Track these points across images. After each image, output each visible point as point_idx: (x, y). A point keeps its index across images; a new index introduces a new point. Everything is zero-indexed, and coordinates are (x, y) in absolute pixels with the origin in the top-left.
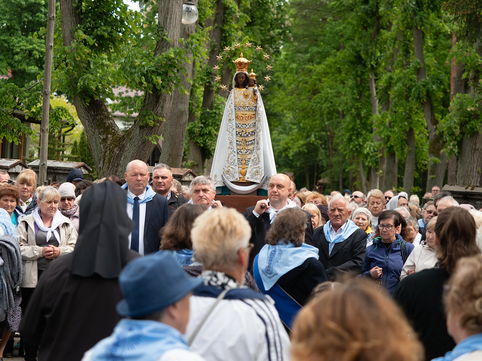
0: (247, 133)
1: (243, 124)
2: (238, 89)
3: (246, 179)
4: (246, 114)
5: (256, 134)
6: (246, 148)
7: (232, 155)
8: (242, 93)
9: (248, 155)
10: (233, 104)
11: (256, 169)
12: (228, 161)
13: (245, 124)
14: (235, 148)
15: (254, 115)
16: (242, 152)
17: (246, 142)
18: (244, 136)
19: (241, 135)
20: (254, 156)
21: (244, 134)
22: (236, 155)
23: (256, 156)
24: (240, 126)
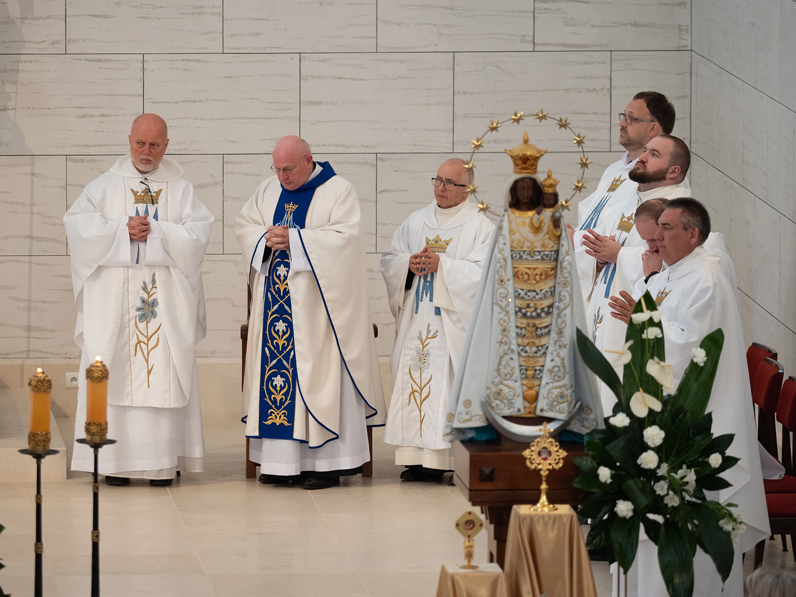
0: (539, 311)
1: (529, 291)
2: (517, 213)
3: (538, 413)
4: (535, 269)
5: (555, 312)
6: (537, 342)
7: (507, 358)
8: (528, 221)
9: (540, 357)
10: (508, 244)
11: (559, 390)
12: (498, 370)
13: (534, 291)
14: (514, 342)
15: (552, 269)
16: (526, 352)
17: (537, 329)
18: (532, 317)
19: (525, 315)
20: (552, 360)
21: (531, 312)
22: (515, 356)
23: (558, 361)
24: (522, 293)
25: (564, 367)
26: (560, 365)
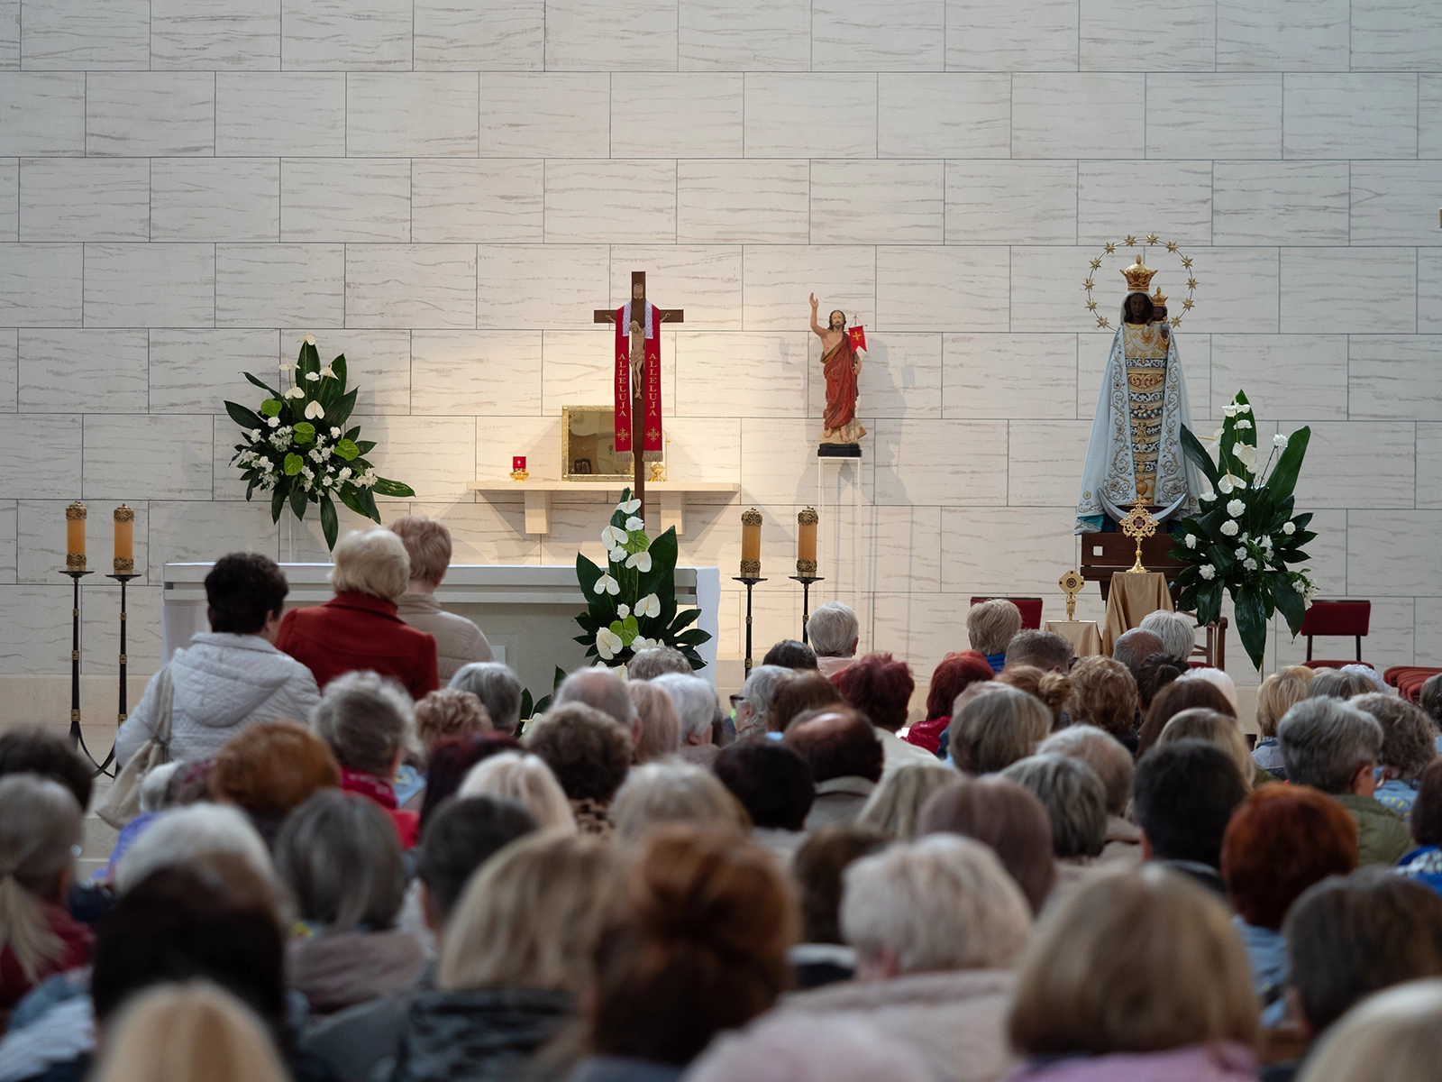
0: (1149, 412)
2: (1131, 326)
3: (1156, 504)
4: (1146, 375)
5: (1165, 413)
6: (1147, 440)
7: (1122, 453)
8: (1140, 332)
9: (1150, 453)
10: (1123, 352)
11: (1172, 482)
12: (1114, 464)
13: (1145, 394)
14: (1129, 439)
15: (1162, 376)
16: (1137, 449)
17: (1147, 428)
18: (1144, 418)
19: (1137, 416)
20: (1165, 456)
21: (1142, 414)
22: (1130, 453)
23: (1170, 457)
24: (1135, 397)
25: (1175, 461)
26: (1172, 460)
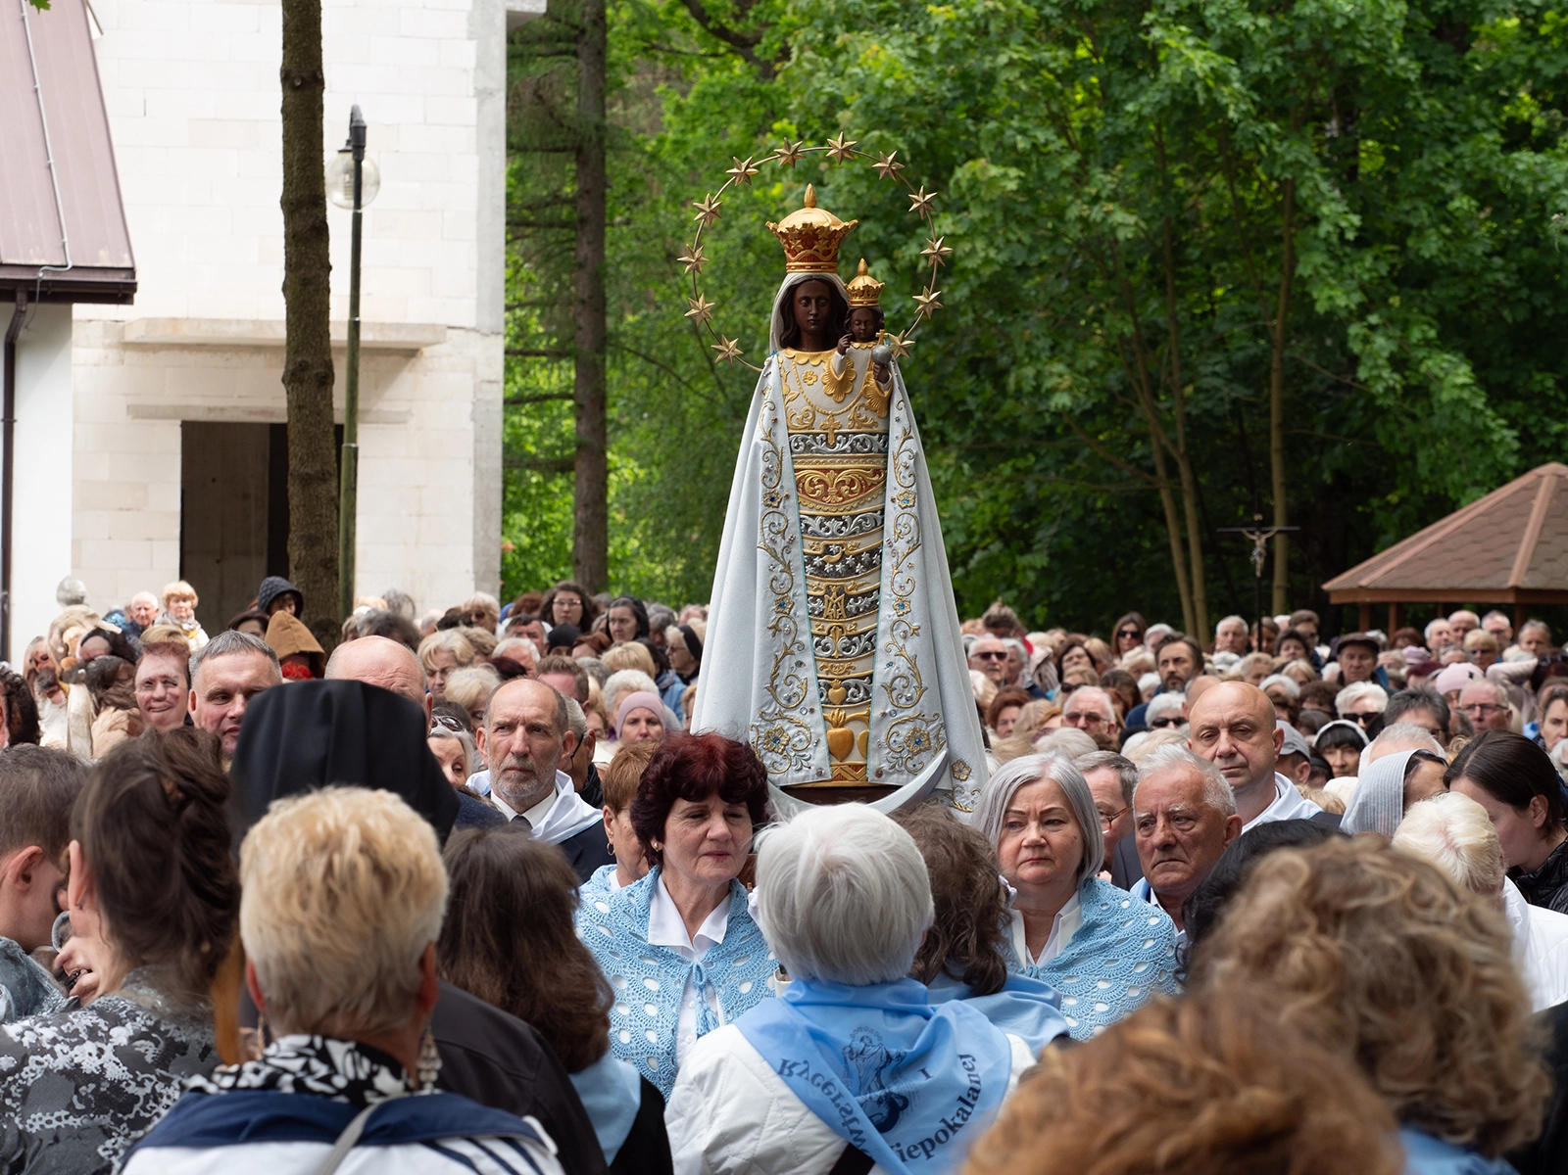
0: (849, 560)
1: (828, 518)
2: (803, 356)
3: (873, 777)
4: (839, 471)
5: (889, 561)
6: (847, 626)
7: (788, 662)
8: (822, 370)
9: (855, 658)
10: (782, 418)
11: (909, 726)
12: (773, 689)
13: (839, 518)
14: (804, 627)
15: (877, 472)
16: (826, 650)
17: (847, 598)
18: (835, 574)
19: (820, 569)
20: (890, 665)
21: (835, 563)
22: (808, 660)
23: (902, 665)
24: (814, 525)
25: (917, 675)
26: (908, 673)
